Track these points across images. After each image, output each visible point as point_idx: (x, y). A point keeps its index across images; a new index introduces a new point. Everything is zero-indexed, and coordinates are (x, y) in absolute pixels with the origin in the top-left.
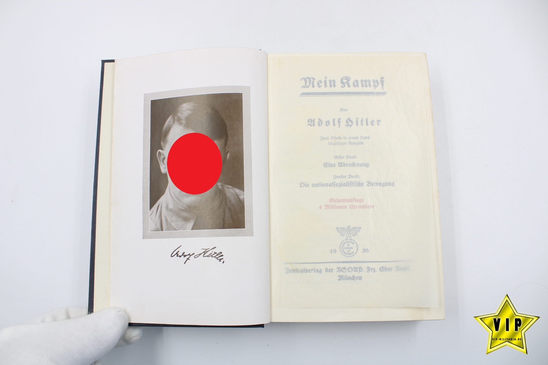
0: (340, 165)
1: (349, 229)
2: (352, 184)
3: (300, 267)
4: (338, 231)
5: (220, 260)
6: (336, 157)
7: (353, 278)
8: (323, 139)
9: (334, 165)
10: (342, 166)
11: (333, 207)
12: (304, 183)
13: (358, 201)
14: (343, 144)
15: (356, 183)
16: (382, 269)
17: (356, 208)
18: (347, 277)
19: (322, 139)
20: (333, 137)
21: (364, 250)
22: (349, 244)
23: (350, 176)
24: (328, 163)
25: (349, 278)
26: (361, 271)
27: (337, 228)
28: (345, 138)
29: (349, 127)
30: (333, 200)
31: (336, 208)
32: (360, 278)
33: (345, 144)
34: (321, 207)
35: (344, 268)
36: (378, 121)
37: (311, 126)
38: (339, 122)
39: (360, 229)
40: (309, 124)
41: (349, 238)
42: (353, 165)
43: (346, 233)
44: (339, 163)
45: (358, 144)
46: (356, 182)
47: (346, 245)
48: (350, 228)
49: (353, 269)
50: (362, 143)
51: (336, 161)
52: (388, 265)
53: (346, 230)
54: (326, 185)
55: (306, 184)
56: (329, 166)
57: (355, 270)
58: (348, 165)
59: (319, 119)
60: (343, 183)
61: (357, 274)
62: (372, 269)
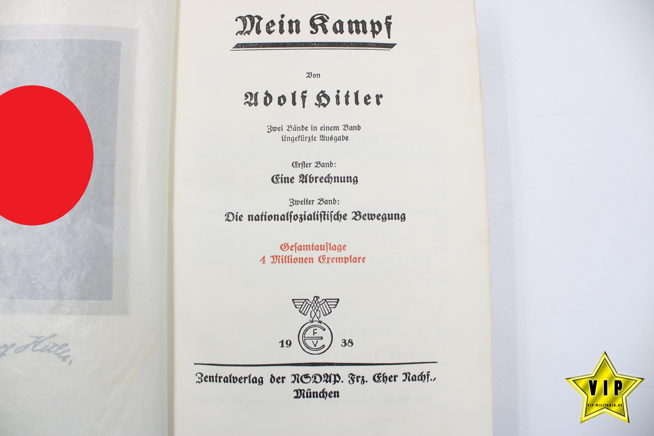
0: (304, 179)
1: (317, 302)
2: (324, 215)
3: (224, 372)
4: (295, 306)
5: (64, 359)
6: (295, 164)
7: (323, 394)
8: (273, 129)
9: (292, 180)
10: (306, 182)
11: (288, 260)
12: (233, 214)
13: (334, 248)
14: (309, 139)
15: (333, 214)
16: (377, 378)
17: (330, 261)
18: (310, 393)
19: (270, 130)
20: (291, 127)
21: (345, 342)
22: (315, 331)
23: (322, 201)
24: (280, 176)
25: (315, 395)
26: (338, 382)
27: (293, 300)
28: (314, 128)
29: (321, 107)
30: (288, 246)
31: (293, 261)
32: (336, 394)
33: (314, 138)
34: (263, 260)
35: (307, 376)
36: (379, 97)
37: (250, 105)
38: (304, 98)
39: (337, 302)
40: (248, 102)
41: (316, 319)
42: (327, 180)
43: (311, 309)
44: (302, 176)
45: (338, 139)
46: (332, 212)
47: (310, 333)
48: (320, 300)
49: (323, 377)
50: (347, 138)
51: (296, 173)
52: (389, 371)
53: (310, 304)
54: (276, 217)
55: (237, 216)
56: (282, 182)
57: (326, 379)
58: (318, 180)
59: (267, 93)
60: (307, 215)
61: (330, 387)
62: (358, 377)
